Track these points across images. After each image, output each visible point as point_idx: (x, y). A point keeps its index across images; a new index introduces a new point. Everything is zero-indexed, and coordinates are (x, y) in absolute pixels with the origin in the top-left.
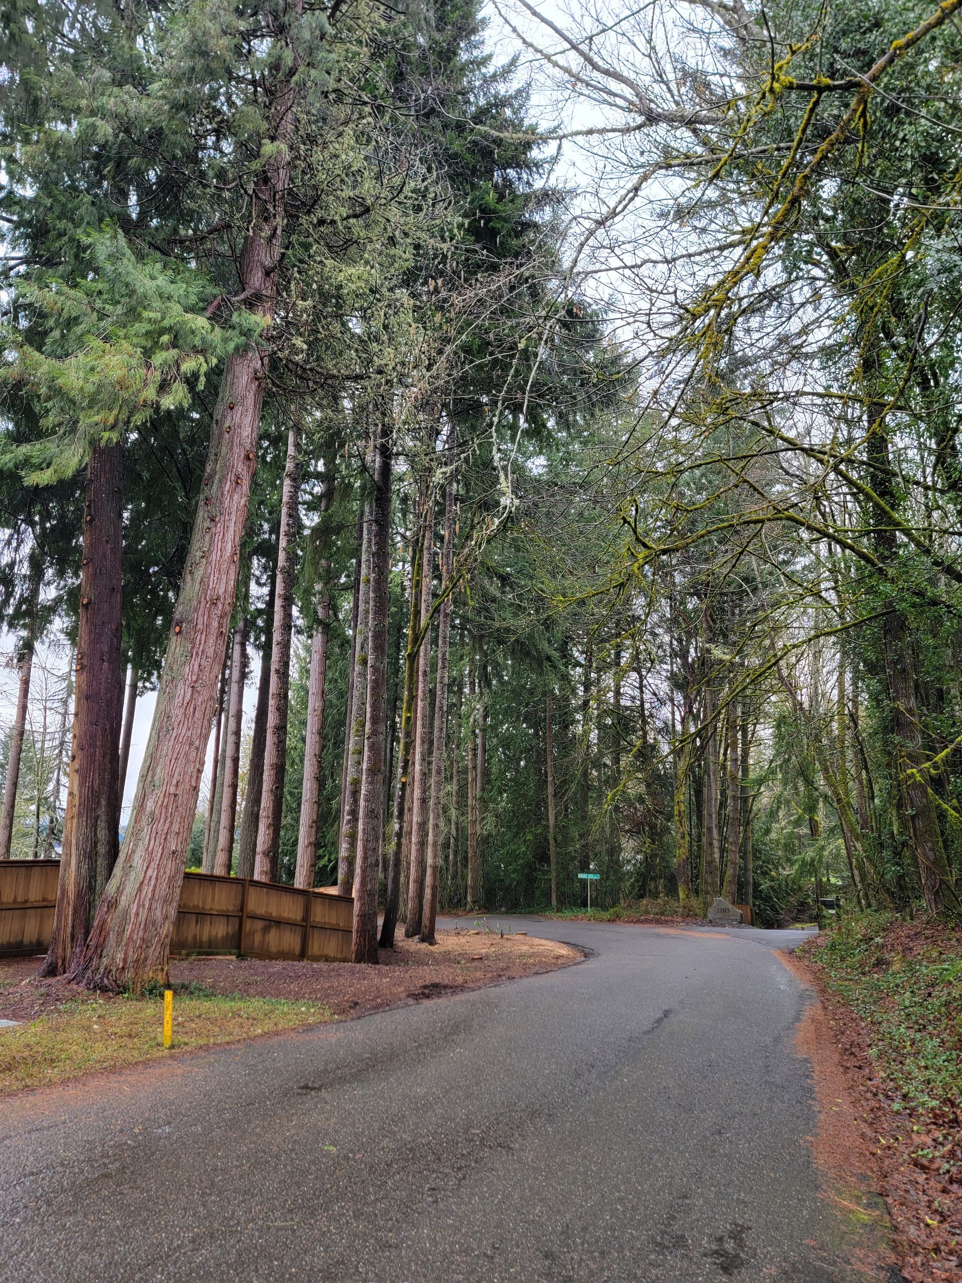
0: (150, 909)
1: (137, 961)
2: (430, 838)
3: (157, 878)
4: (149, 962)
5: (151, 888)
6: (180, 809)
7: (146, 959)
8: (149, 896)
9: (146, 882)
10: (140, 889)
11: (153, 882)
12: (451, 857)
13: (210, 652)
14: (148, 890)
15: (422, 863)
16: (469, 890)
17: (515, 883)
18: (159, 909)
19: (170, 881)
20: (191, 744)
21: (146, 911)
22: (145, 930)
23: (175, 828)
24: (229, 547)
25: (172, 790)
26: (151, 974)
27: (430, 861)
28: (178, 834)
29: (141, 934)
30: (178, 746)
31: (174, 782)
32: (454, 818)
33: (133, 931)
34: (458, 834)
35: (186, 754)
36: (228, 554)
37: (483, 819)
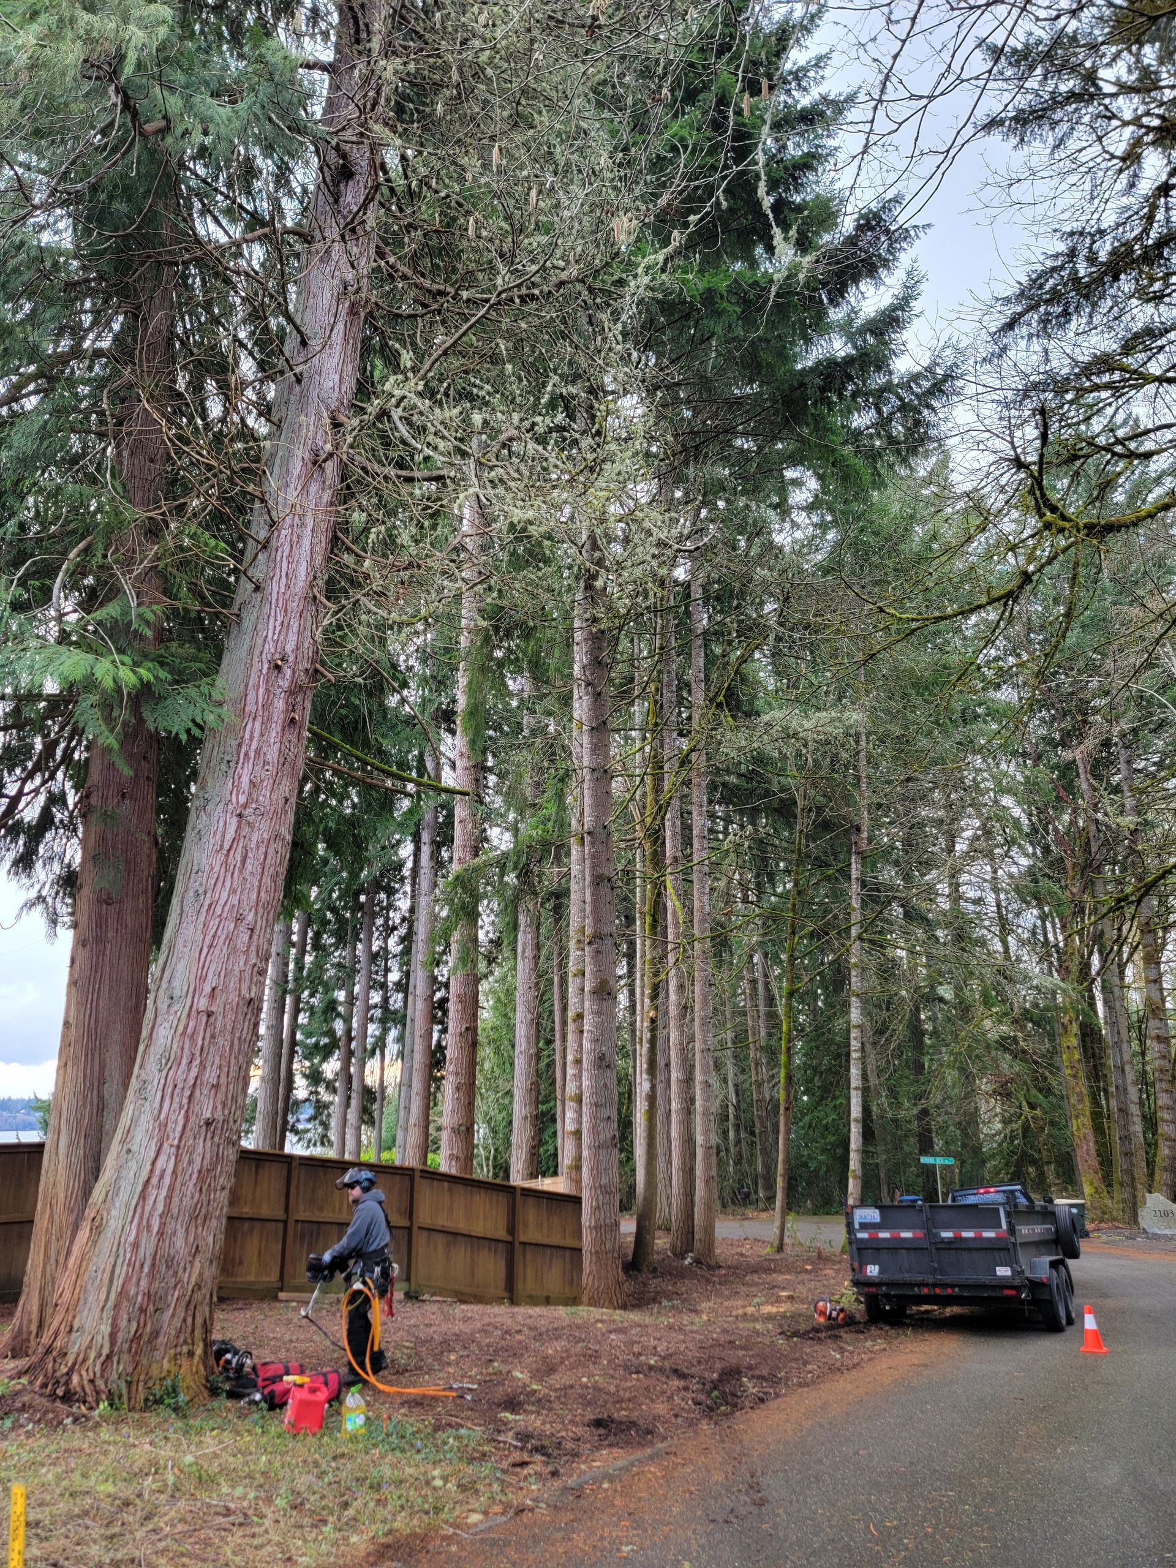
0: (161, 1233)
1: (137, 1337)
2: (699, 1102)
3: (174, 1172)
4: (162, 1339)
5: (164, 1193)
6: (220, 1040)
7: (155, 1334)
8: (160, 1208)
9: (154, 1181)
10: (143, 1196)
11: (167, 1180)
12: (731, 1134)
13: (272, 753)
14: (158, 1197)
15: (689, 1141)
16: (760, 1181)
17: (824, 1168)
18: (181, 1233)
19: (201, 1178)
20: (239, 919)
21: (154, 1239)
22: (152, 1276)
23: (210, 1075)
24: (302, 570)
25: (202, 1003)
26: (166, 1365)
27: (700, 1139)
28: (216, 1087)
29: (144, 1283)
30: (213, 924)
31: (207, 989)
32: (731, 1076)
33: (128, 1278)
34: (738, 1101)
35: (230, 939)
36: (301, 584)
37: (773, 1077)
